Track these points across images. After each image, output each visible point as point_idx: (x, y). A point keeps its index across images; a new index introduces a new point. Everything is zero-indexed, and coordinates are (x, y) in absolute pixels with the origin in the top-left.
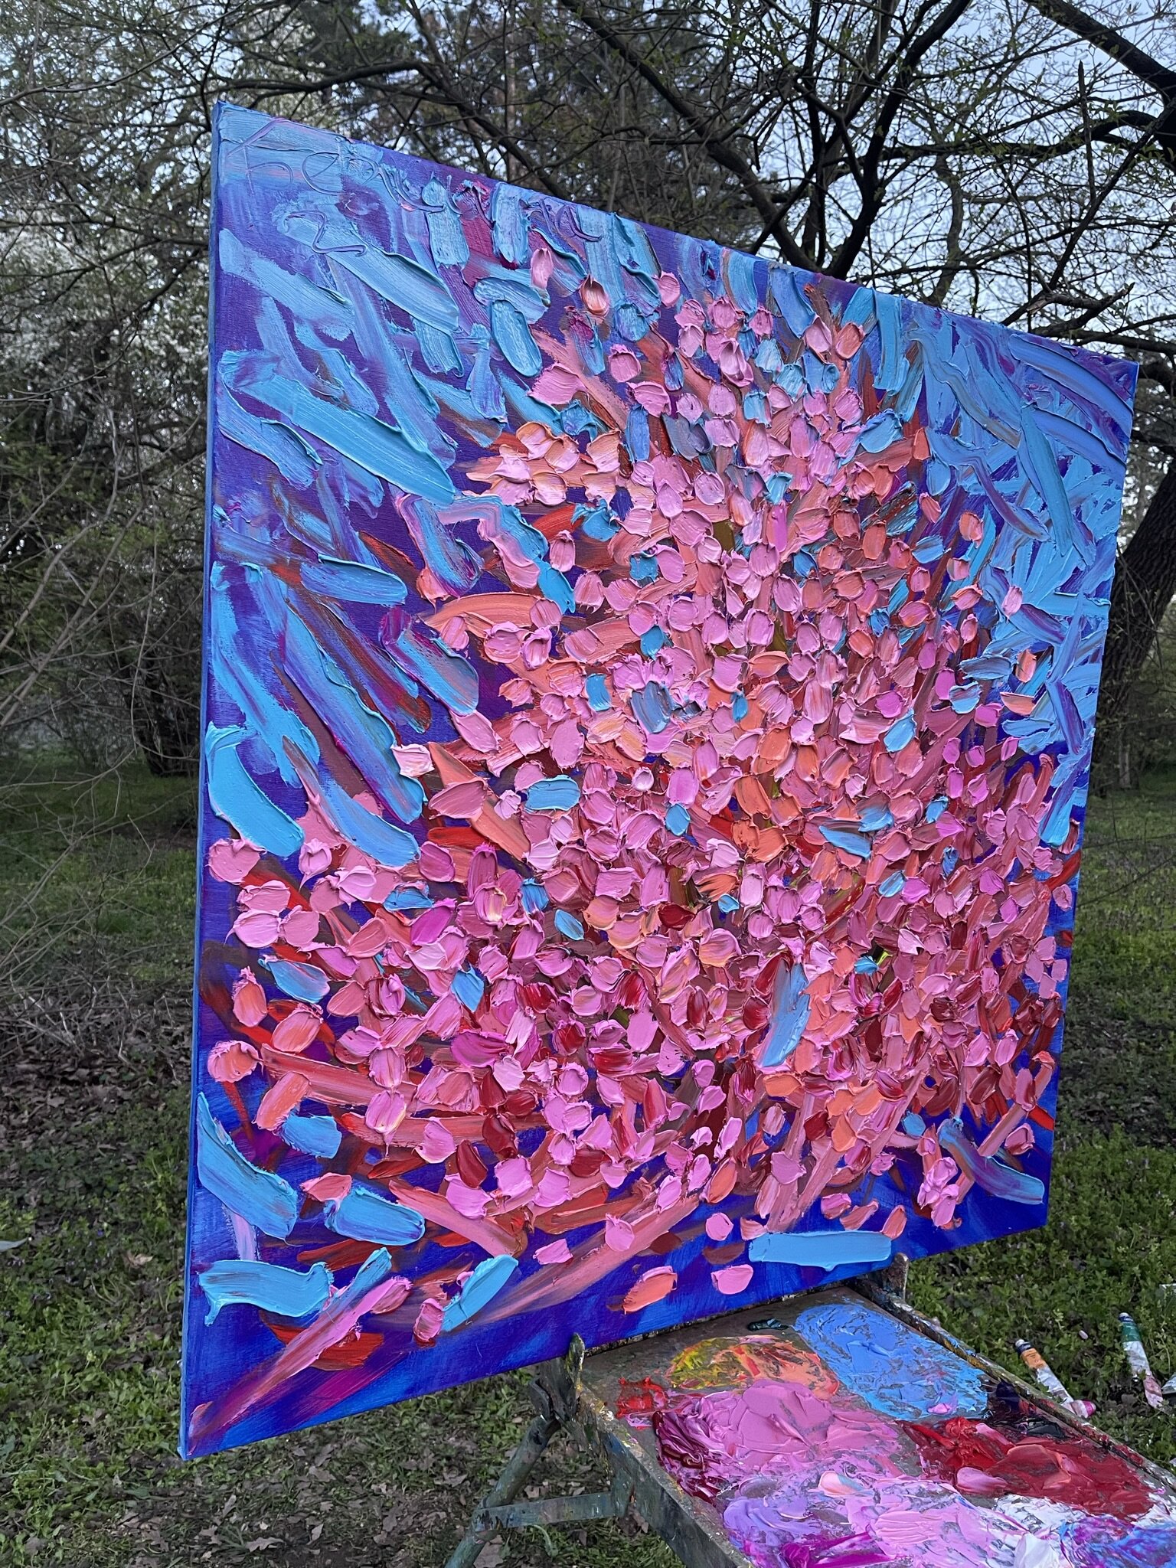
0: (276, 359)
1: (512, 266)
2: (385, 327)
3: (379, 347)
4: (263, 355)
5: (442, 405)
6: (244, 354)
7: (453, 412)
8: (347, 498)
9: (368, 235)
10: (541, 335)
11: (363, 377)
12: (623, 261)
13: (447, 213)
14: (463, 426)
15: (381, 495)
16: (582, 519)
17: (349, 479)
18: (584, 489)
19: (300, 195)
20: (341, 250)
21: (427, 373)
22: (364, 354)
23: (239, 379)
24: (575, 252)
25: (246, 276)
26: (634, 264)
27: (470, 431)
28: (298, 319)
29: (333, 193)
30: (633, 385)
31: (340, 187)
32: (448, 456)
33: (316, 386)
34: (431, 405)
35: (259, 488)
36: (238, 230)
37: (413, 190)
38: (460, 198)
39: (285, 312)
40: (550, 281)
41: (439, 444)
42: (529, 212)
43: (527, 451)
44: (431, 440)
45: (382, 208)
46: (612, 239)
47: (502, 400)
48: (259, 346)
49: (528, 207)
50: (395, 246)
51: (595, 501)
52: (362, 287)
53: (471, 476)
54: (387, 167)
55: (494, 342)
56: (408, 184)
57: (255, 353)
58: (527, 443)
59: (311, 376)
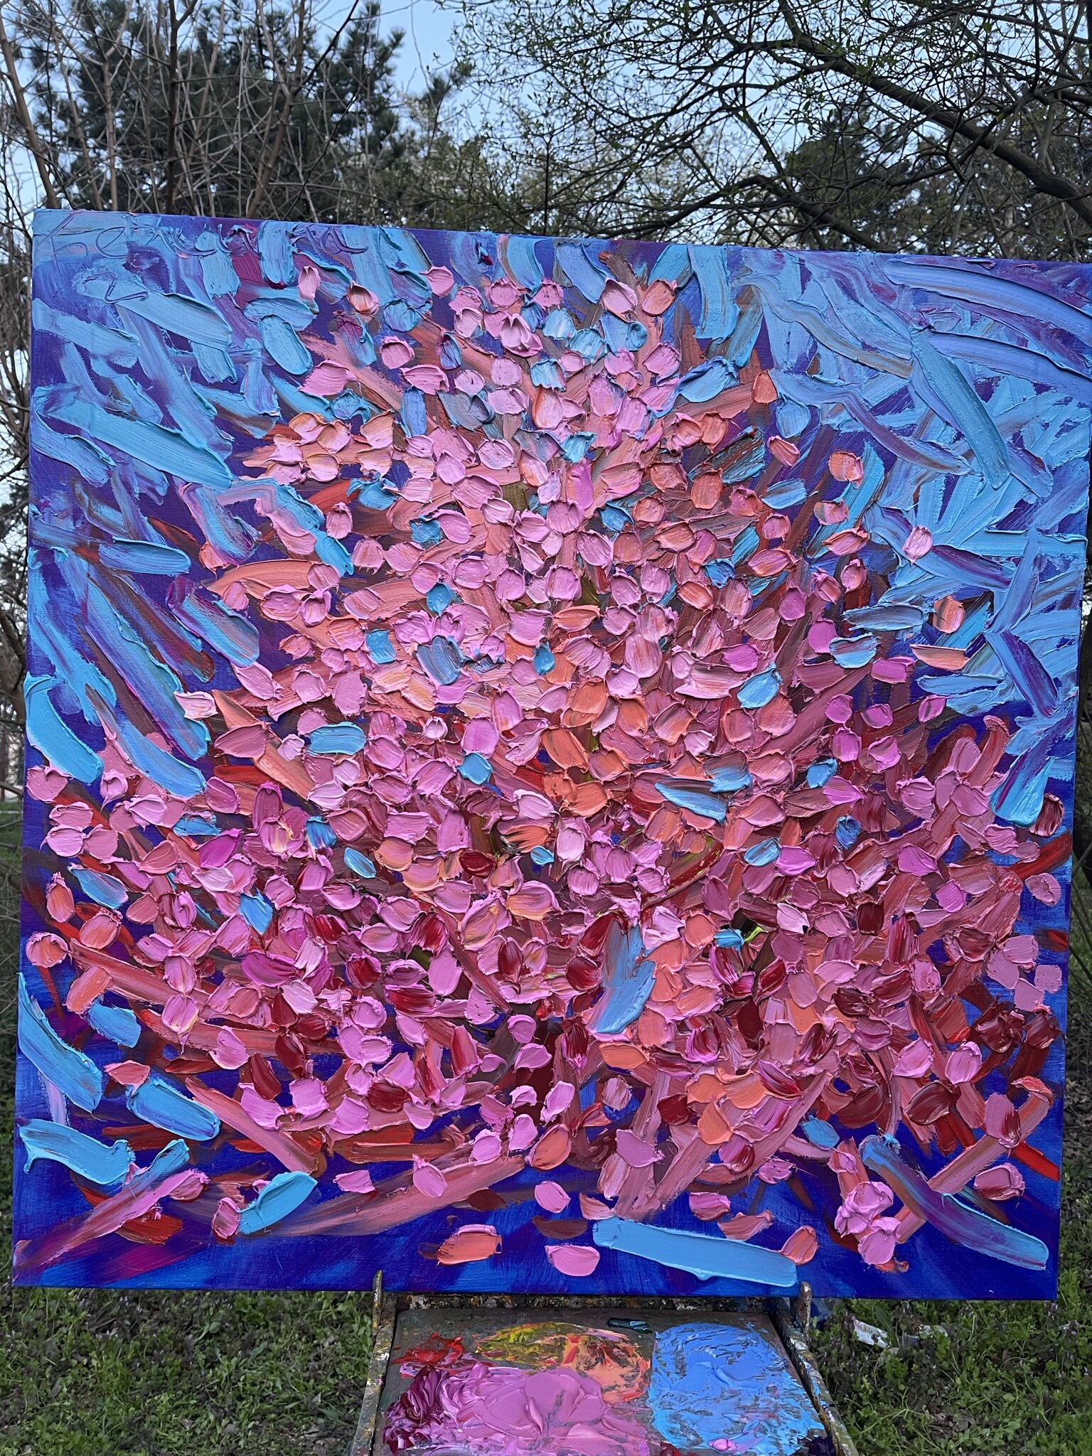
0: (77, 389)
1: (278, 286)
2: (167, 352)
3: (161, 368)
4: (66, 387)
5: (217, 406)
6: (51, 388)
7: (230, 413)
8: (137, 490)
9: (150, 283)
10: (311, 339)
11: (148, 393)
12: (392, 264)
13: (219, 254)
14: (239, 423)
15: (166, 486)
16: (358, 492)
17: (138, 475)
18: (359, 465)
19: (95, 263)
20: (127, 298)
21: (204, 383)
22: (150, 375)
23: (47, 407)
24: (341, 265)
25: (53, 330)
26: (403, 265)
27: (245, 427)
28: (95, 357)
29: (120, 257)
30: (404, 370)
31: (127, 251)
32: (226, 449)
33: (110, 406)
34: (208, 408)
35: (64, 488)
36: (47, 298)
37: (188, 242)
38: (230, 240)
39: (83, 352)
40: (317, 293)
41: (215, 439)
42: (294, 240)
43: (300, 438)
44: (208, 437)
45: (162, 261)
46: (378, 248)
47: (274, 398)
48: (63, 380)
49: (293, 236)
50: (173, 288)
51: (371, 475)
52: (146, 324)
53: (246, 463)
54: (165, 229)
55: (265, 351)
56: (183, 237)
57: (60, 386)
58: (298, 430)
59: (105, 399)
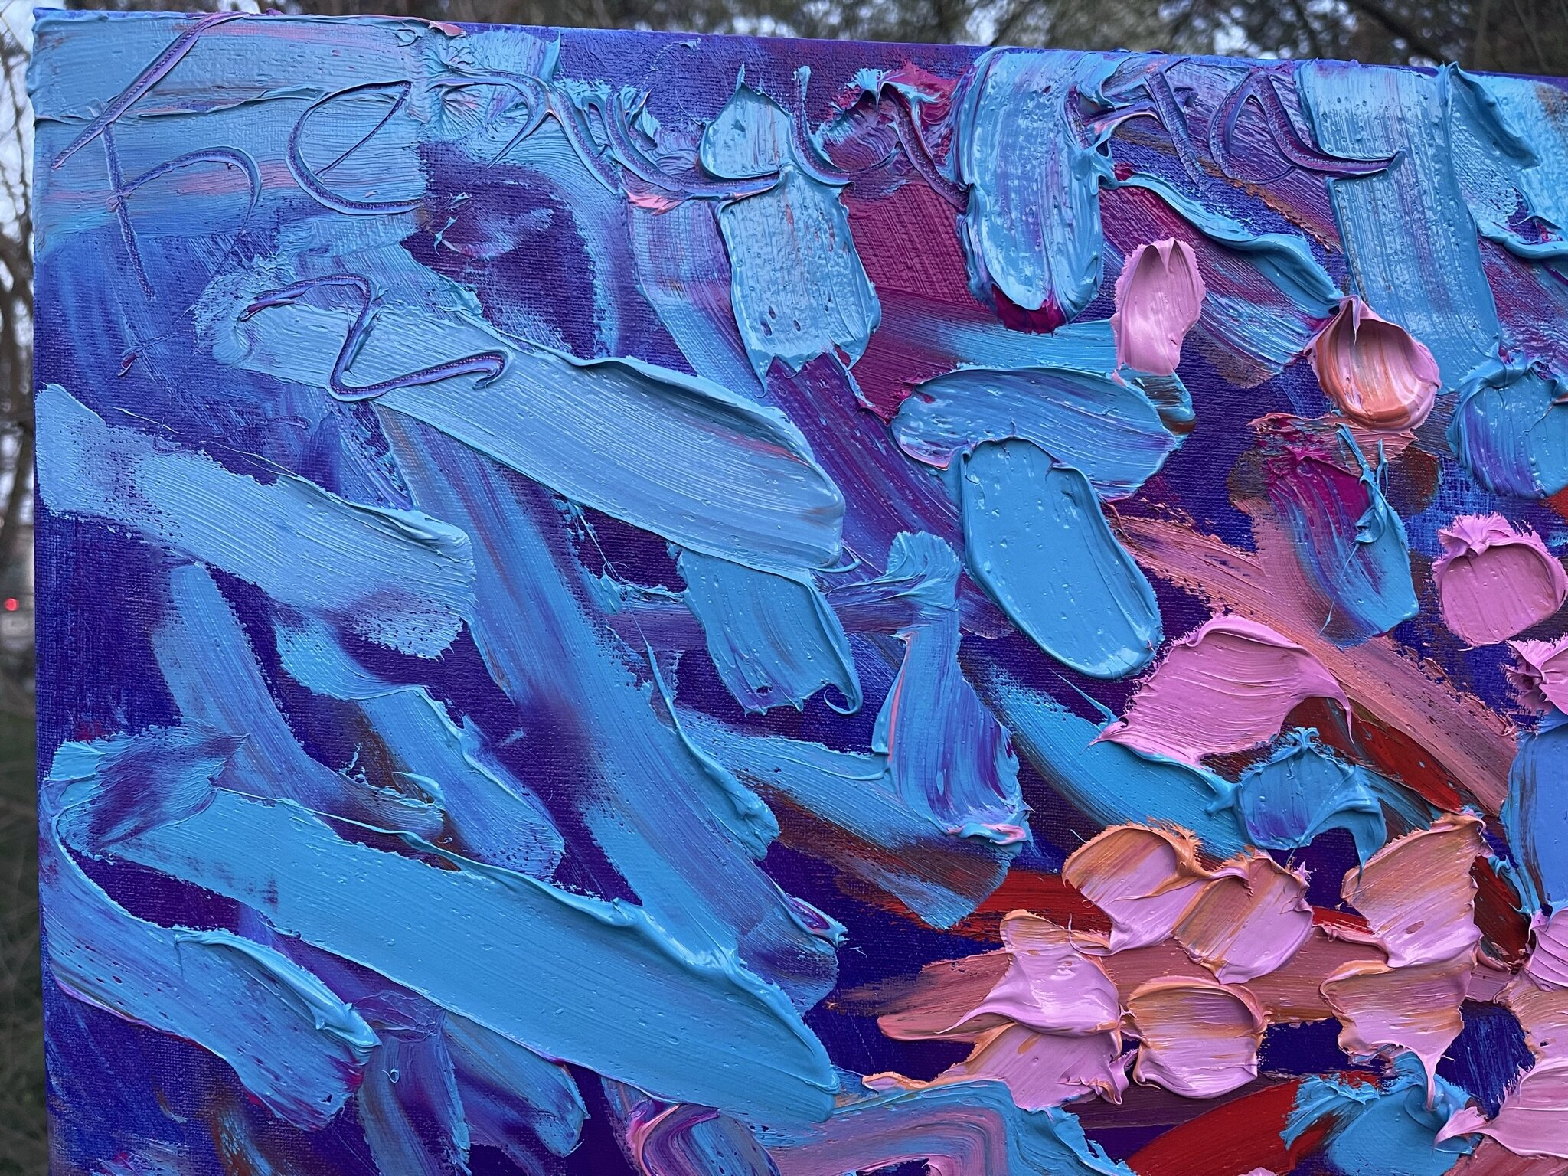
0: (219, 747)
1: (1045, 320)
2: (581, 593)
3: (561, 655)
4: (178, 738)
5: (780, 803)
6: (120, 744)
7: (828, 831)
8: (462, 1137)
9: (517, 314)
11: (513, 761)
12: (1492, 223)
13: (798, 193)
14: (865, 868)
15: (578, 1113)
16: (1328, 1124)
17: (464, 1077)
18: (1334, 1026)
19: (287, 235)
20: (426, 378)
21: (731, 713)
22: (511, 685)
23: (104, 820)
24: (1292, 227)
25: (119, 512)
27: (891, 882)
28: (292, 618)
29: (388, 208)
31: (415, 184)
32: (811, 970)
33: (352, 809)
34: (749, 817)
35: (177, 1134)
36: (92, 380)
37: (669, 143)
38: (843, 133)
39: (244, 599)
40: (1190, 344)
41: (771, 931)
43: (1105, 924)
44: (745, 925)
45: (563, 222)
46: (1445, 156)
47: (1008, 768)
48: (164, 712)
49: (1102, 111)
50: (609, 330)
51: (1379, 1063)
52: (496, 480)
53: (895, 1027)
54: (578, 90)
55: (970, 584)
56: (649, 124)
57: (155, 736)
58: (1101, 894)
59: (331, 781)
